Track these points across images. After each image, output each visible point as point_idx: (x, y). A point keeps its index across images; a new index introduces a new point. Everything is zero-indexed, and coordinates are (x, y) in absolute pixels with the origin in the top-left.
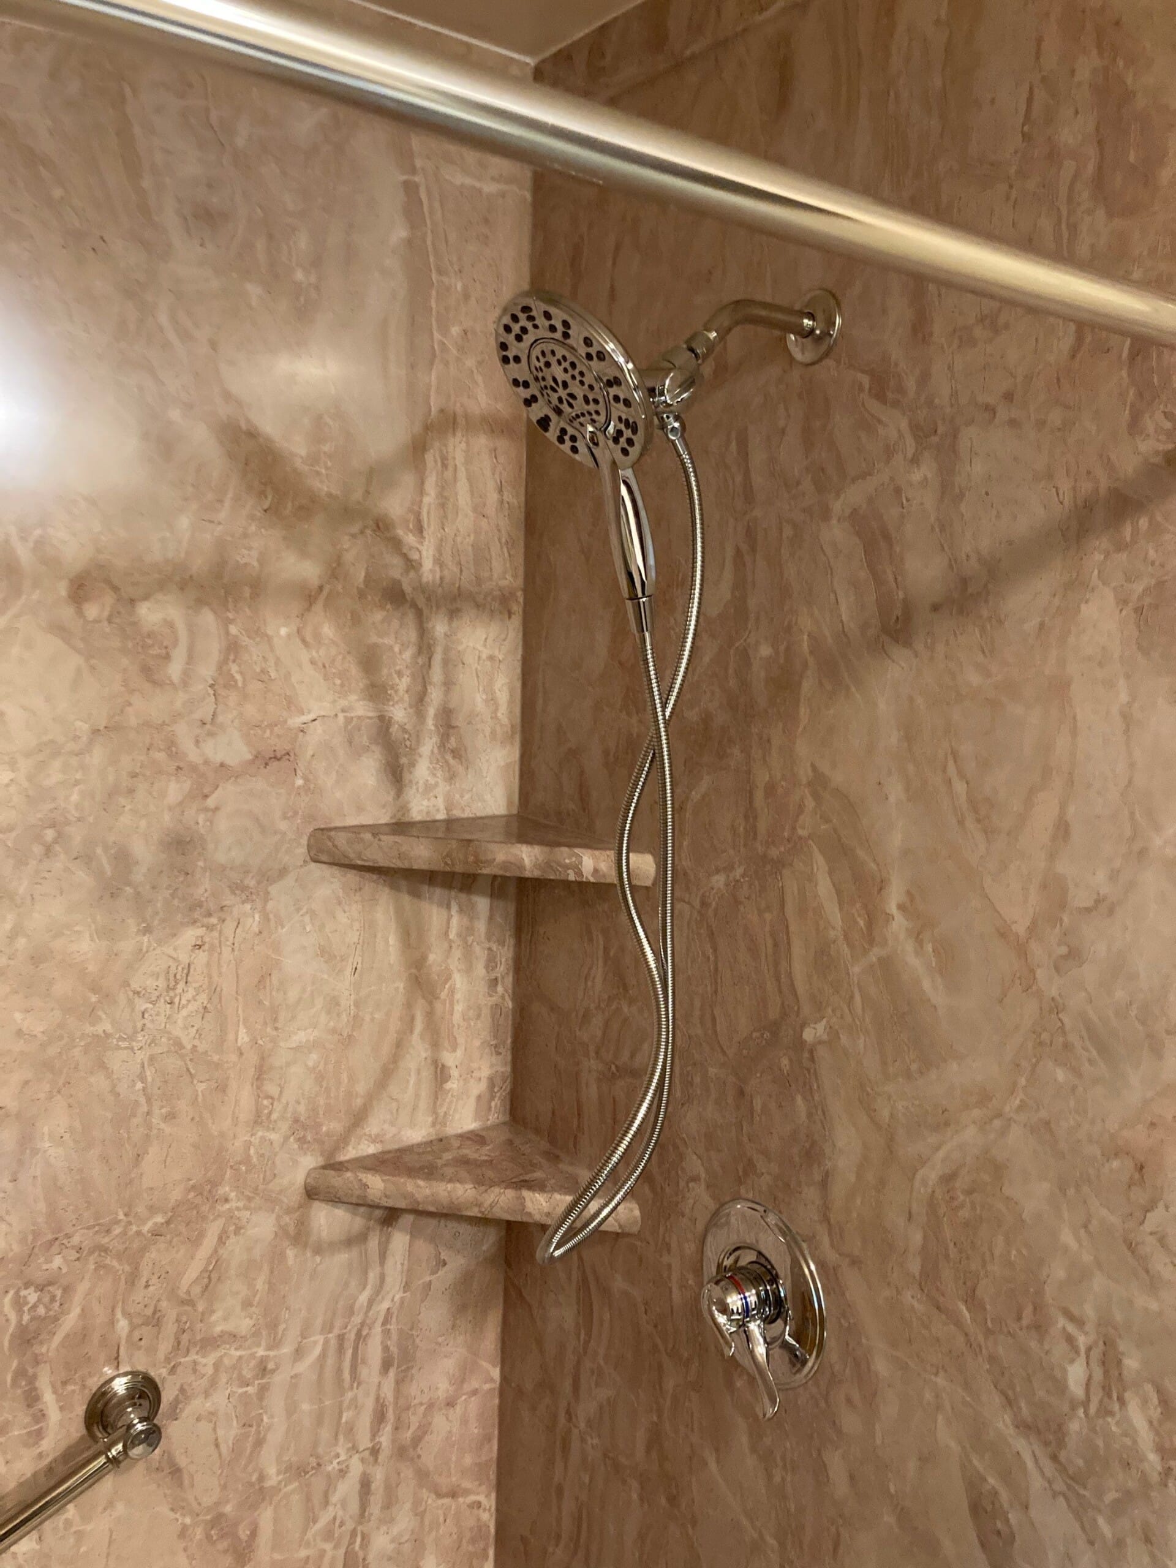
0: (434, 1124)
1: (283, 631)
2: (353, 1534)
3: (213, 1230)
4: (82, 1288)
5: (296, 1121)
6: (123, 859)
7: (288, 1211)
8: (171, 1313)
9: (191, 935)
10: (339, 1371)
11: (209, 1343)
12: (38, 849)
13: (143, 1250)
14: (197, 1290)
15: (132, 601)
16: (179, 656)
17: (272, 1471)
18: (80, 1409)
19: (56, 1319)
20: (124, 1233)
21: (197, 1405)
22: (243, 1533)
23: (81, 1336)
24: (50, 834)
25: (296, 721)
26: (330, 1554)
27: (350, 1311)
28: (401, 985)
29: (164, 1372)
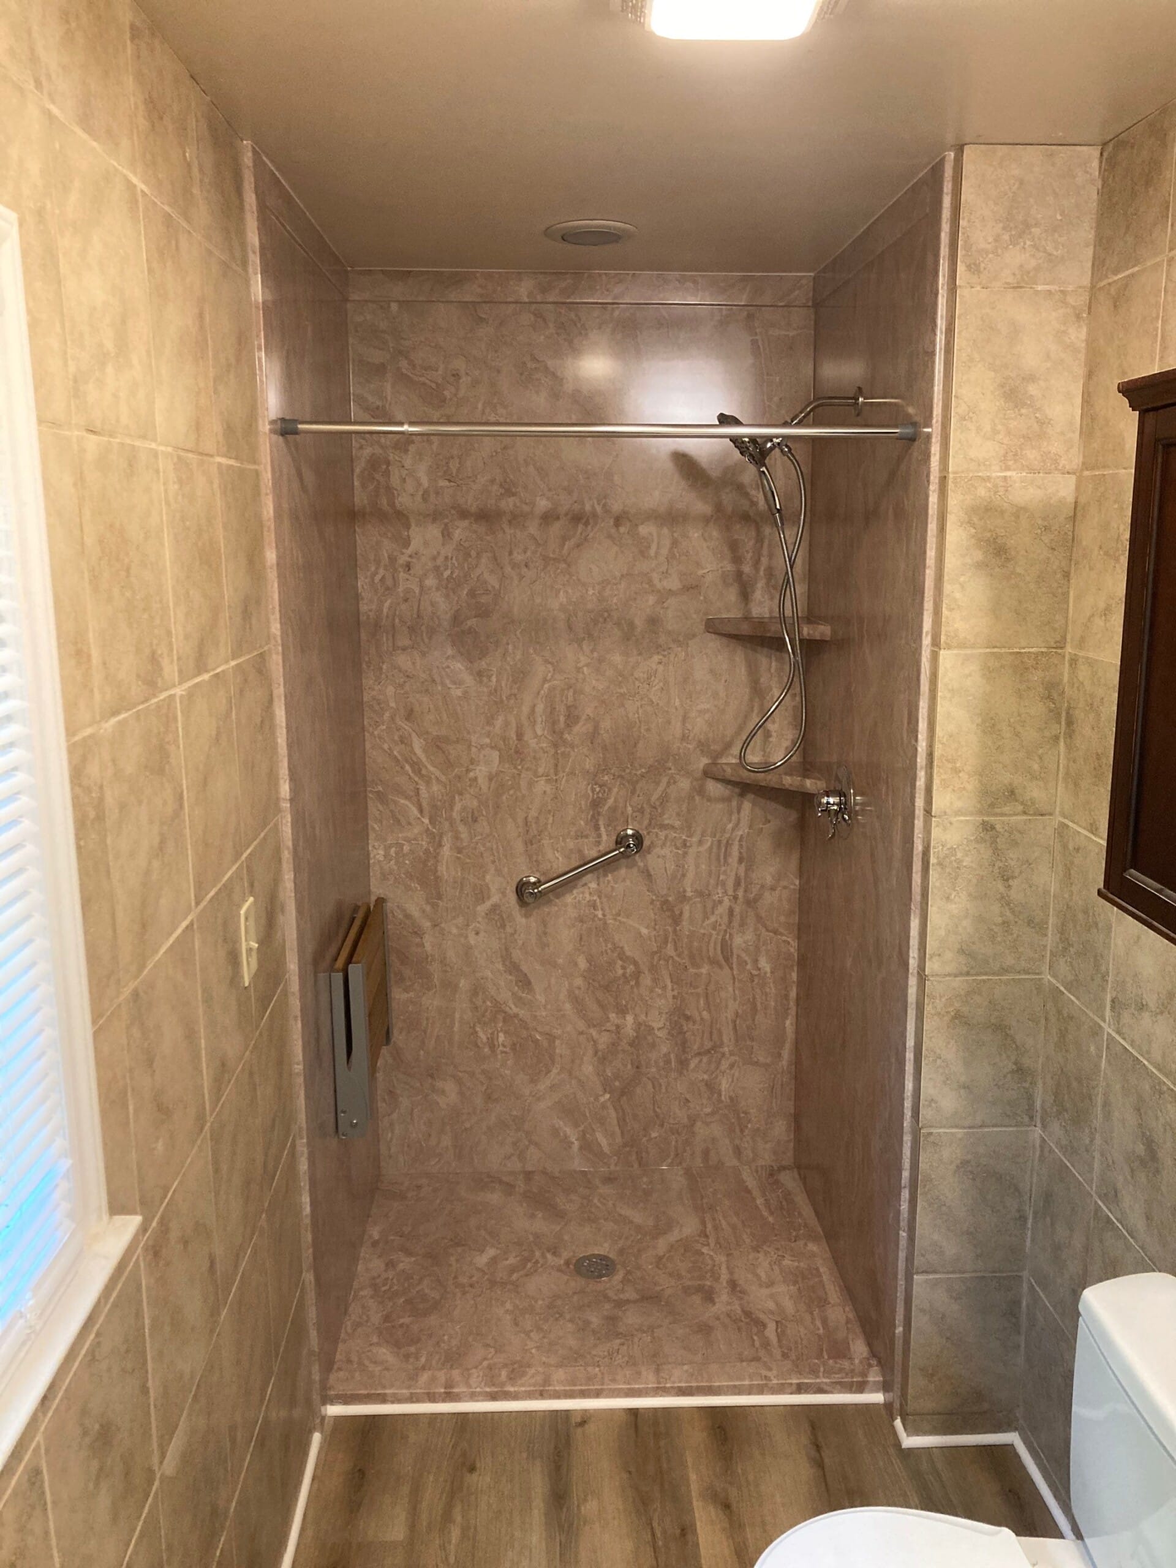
0: (763, 756)
1: (696, 535)
2: (725, 931)
3: (665, 780)
4: (615, 790)
5: (700, 742)
6: (632, 625)
7: (696, 780)
8: (648, 810)
9: (656, 658)
10: (719, 856)
11: (663, 827)
12: (601, 620)
13: (637, 782)
14: (658, 803)
15: (637, 525)
16: (654, 547)
17: (689, 889)
18: (614, 838)
19: (606, 800)
20: (630, 773)
21: (657, 851)
22: (677, 913)
23: (614, 809)
24: (606, 614)
25: (700, 572)
26: (714, 936)
27: (724, 831)
28: (748, 690)
29: (645, 832)
